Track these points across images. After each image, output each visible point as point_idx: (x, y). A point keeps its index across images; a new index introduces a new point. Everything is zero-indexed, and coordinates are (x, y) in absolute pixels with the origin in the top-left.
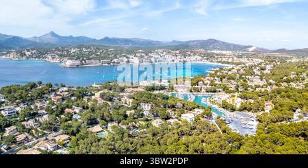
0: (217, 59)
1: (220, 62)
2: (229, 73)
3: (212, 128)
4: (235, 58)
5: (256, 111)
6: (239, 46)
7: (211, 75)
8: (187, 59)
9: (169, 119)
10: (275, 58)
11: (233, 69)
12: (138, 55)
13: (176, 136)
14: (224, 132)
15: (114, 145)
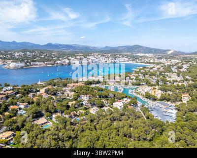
0: (141, 60)
1: (143, 62)
2: (151, 71)
3: (137, 115)
4: (156, 60)
5: (174, 102)
6: (159, 50)
7: (136, 72)
8: (117, 60)
9: (103, 107)
10: (192, 59)
11: (154, 67)
12: (78, 57)
13: (109, 122)
14: (148, 118)
15: (58, 135)
